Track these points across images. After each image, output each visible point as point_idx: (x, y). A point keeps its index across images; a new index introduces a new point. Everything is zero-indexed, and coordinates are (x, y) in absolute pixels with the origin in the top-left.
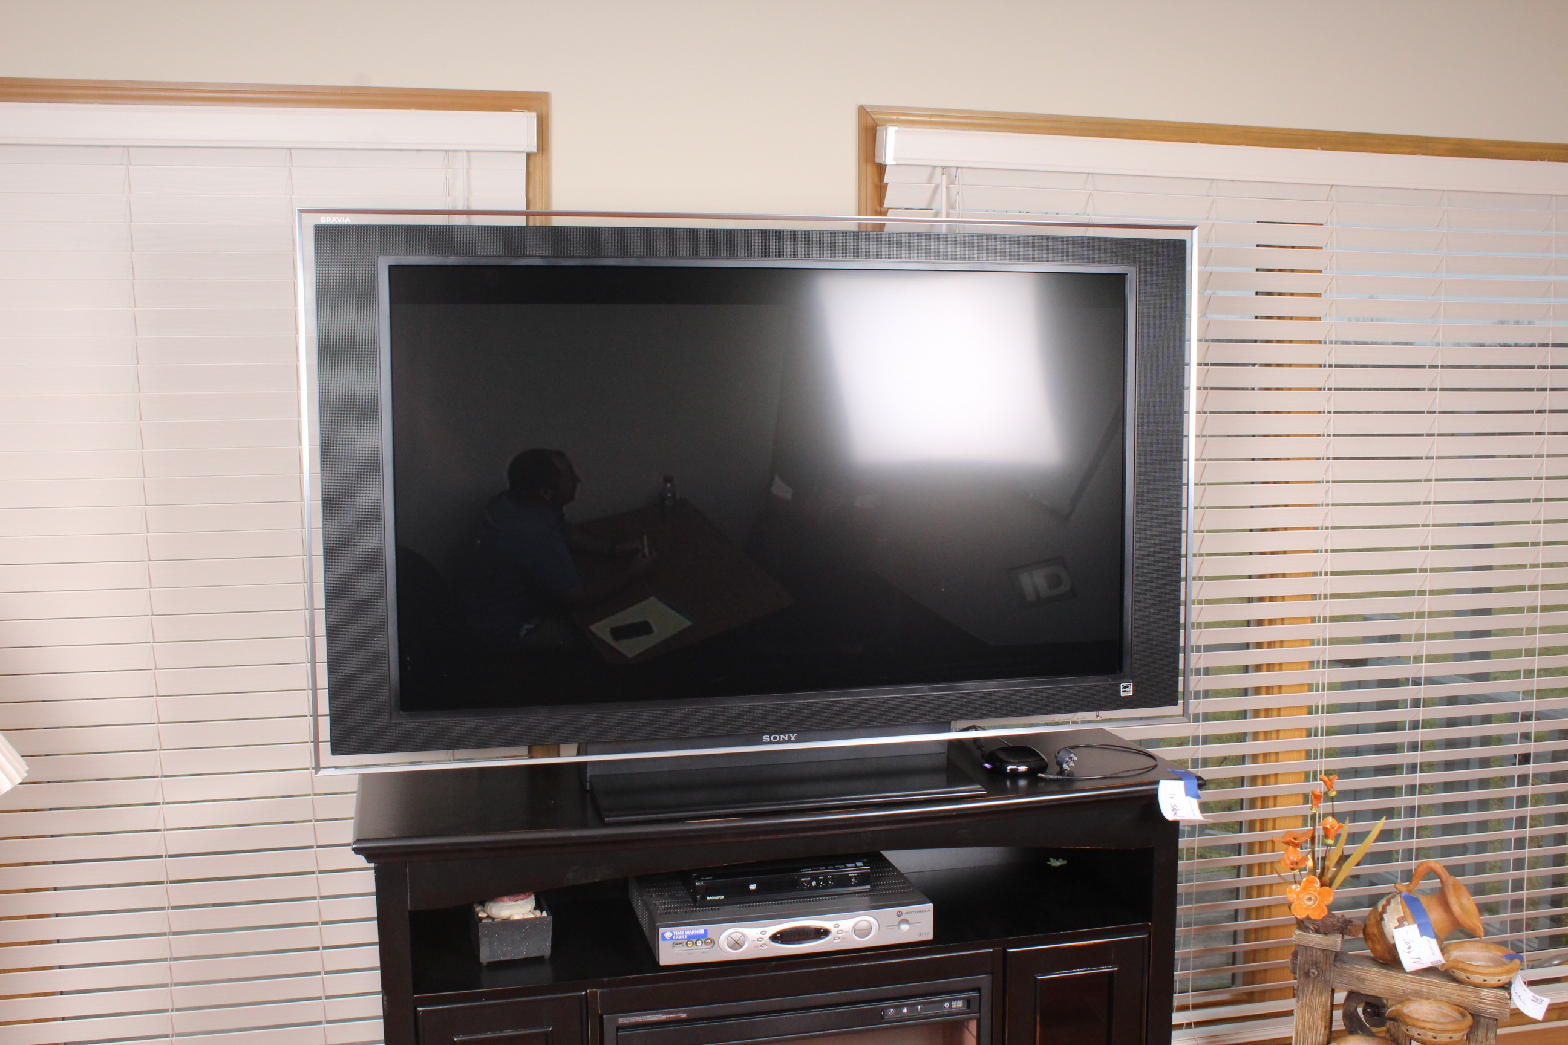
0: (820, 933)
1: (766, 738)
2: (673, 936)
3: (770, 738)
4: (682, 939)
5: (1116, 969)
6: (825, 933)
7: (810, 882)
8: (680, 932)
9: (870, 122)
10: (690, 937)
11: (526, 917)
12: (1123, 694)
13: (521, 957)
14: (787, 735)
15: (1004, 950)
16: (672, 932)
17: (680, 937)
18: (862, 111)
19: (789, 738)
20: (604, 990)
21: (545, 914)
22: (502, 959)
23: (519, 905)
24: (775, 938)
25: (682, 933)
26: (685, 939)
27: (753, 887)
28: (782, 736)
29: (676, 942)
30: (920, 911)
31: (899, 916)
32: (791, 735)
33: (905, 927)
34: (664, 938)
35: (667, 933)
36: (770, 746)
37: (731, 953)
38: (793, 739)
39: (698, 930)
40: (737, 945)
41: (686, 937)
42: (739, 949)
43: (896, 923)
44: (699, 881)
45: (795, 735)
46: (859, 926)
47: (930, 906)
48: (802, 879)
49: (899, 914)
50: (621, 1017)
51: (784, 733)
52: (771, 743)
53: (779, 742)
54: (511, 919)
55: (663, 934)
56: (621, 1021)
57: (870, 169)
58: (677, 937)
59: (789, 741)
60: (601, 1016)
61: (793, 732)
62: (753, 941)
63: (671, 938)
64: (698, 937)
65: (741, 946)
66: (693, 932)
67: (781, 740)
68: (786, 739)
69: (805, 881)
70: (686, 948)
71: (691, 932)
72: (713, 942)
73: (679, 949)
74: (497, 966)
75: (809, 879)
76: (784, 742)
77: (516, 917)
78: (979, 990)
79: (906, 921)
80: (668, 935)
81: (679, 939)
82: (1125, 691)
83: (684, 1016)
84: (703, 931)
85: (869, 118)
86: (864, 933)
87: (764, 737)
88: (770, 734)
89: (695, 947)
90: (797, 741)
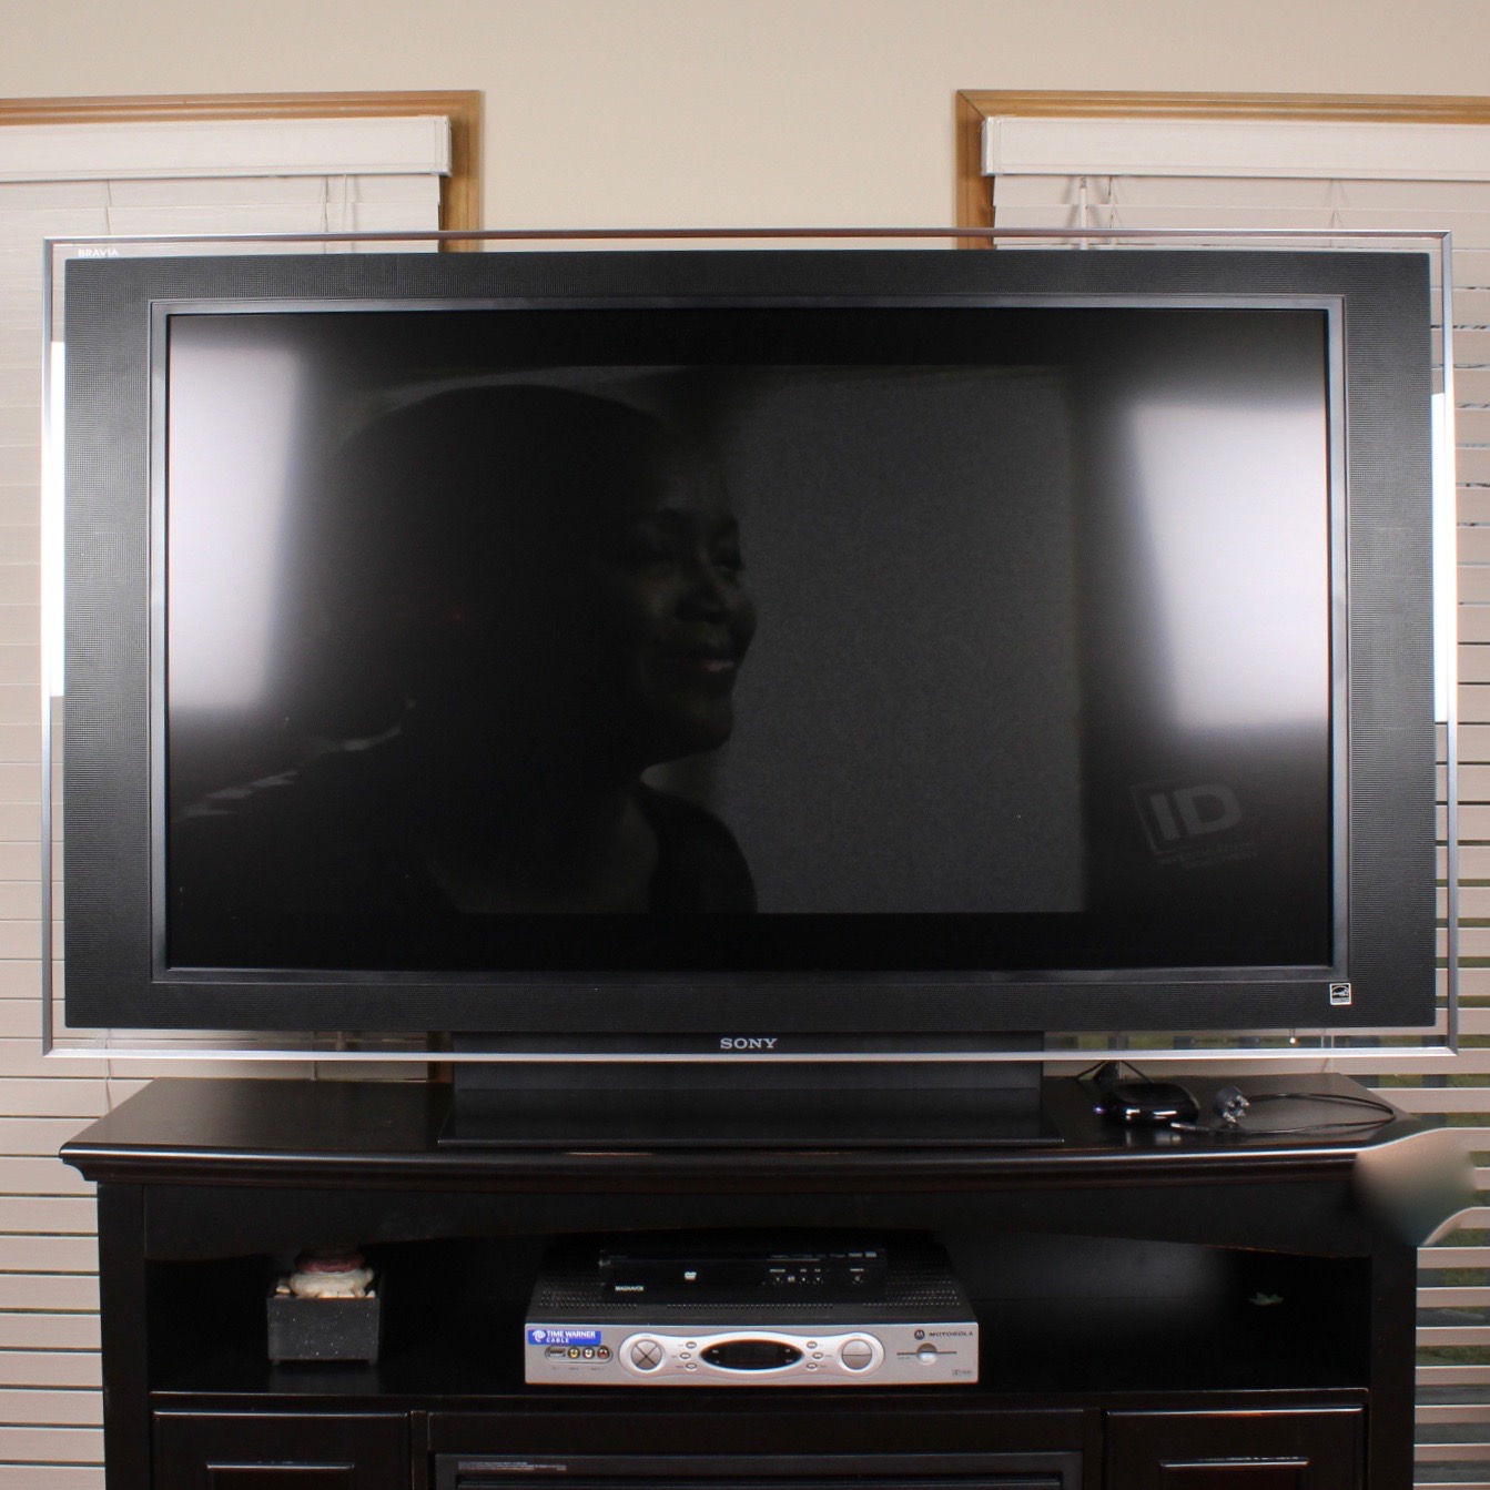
0: (786, 1355)
1: (726, 1043)
2: (546, 1338)
3: (733, 1043)
4: (560, 1344)
5: (1304, 1463)
6: (792, 1355)
7: (784, 1277)
8: (558, 1332)
9: (972, 115)
10: (575, 1343)
11: (341, 1296)
12: (1334, 1002)
13: (330, 1358)
14: (760, 1040)
15: (1104, 1411)
16: (545, 1332)
17: (558, 1341)
18: (963, 99)
19: (764, 1044)
20: (438, 1414)
21: (372, 1295)
22: (301, 1357)
23: (336, 1279)
24: (710, 1355)
25: (560, 1334)
26: (565, 1344)
27: (690, 1276)
28: (752, 1041)
29: (552, 1349)
30: (955, 1334)
31: (919, 1338)
32: (767, 1040)
33: (928, 1358)
34: (532, 1340)
35: (537, 1331)
36: (732, 1054)
37: (635, 1374)
38: (770, 1046)
39: (586, 1332)
40: (646, 1361)
41: (567, 1341)
42: (651, 1368)
43: (915, 1350)
44: (605, 1260)
45: (774, 1040)
46: (849, 1349)
47: (973, 1327)
48: (772, 1270)
49: (919, 1335)
50: (463, 1460)
51: (755, 1037)
52: (734, 1051)
53: (747, 1051)
54: (320, 1297)
55: (531, 1332)
56: (462, 1466)
57: (974, 186)
58: (553, 1340)
59: (764, 1050)
60: (431, 1457)
61: (770, 1036)
62: (673, 1357)
63: (543, 1341)
64: (589, 1344)
65: (654, 1364)
66: (578, 1334)
67: (751, 1047)
68: (759, 1046)
69: (778, 1274)
70: (567, 1360)
71: (574, 1334)
72: (606, 1353)
73: (556, 1359)
74: (293, 1367)
75: (783, 1271)
76: (755, 1051)
77: (326, 1295)
78: (1058, 1475)
79: (929, 1349)
80: (539, 1335)
81: (556, 1344)
82: (1337, 996)
83: (562, 1468)
84: (593, 1334)
85: (971, 110)
86: (856, 1361)
87: (722, 1041)
88: (733, 1036)
89: (581, 1359)
90: (776, 1050)
